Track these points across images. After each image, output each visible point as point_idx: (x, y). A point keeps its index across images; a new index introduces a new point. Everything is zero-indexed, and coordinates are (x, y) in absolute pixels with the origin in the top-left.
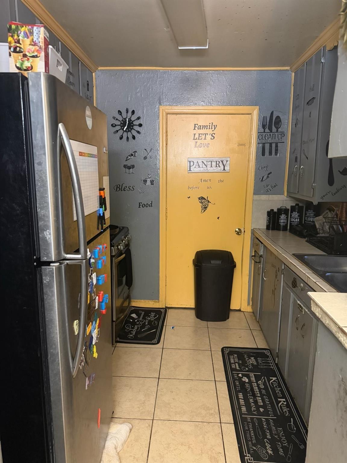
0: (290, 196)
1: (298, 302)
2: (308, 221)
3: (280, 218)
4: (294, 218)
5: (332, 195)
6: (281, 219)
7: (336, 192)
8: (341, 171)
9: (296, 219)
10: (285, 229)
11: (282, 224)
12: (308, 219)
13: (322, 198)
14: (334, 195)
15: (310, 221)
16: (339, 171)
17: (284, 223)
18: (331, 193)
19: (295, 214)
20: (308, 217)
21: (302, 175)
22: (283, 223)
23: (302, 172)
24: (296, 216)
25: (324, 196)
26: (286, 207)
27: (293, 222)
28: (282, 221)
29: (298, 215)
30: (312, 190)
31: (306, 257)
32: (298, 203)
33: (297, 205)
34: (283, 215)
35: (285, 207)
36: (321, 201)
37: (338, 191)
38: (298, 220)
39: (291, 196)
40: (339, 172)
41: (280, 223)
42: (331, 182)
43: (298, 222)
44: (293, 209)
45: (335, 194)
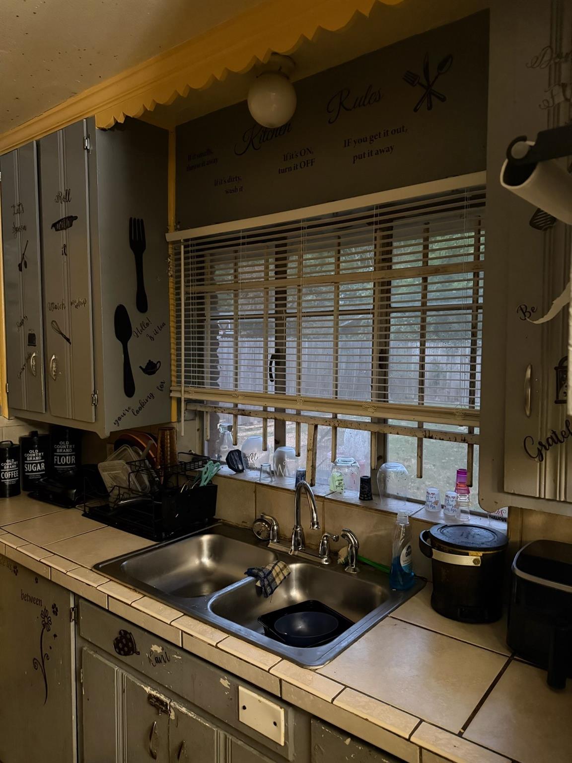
0: (17, 418)
1: (148, 689)
2: (61, 465)
3: (3, 469)
4: (32, 464)
5: (134, 413)
6: (5, 472)
7: (140, 409)
8: (144, 367)
9: (39, 465)
10: (14, 491)
11: (7, 482)
12: (60, 461)
13: (117, 422)
14: (136, 413)
15: (66, 464)
16: (141, 367)
17: (14, 478)
18: (130, 411)
19: (34, 455)
20: (60, 456)
21: (55, 375)
22: (11, 478)
23: (54, 369)
24: (37, 458)
25: (120, 419)
26: (11, 442)
27: (32, 471)
28: (8, 475)
29: (42, 456)
30: (94, 407)
31: (124, 563)
32: (34, 429)
33: (34, 434)
34: (8, 461)
35: (9, 442)
36: (116, 428)
37: (142, 405)
38: (43, 467)
39: (17, 416)
40: (141, 370)
41: (5, 479)
42: (129, 389)
43: (43, 471)
44: (26, 443)
45: (138, 412)
